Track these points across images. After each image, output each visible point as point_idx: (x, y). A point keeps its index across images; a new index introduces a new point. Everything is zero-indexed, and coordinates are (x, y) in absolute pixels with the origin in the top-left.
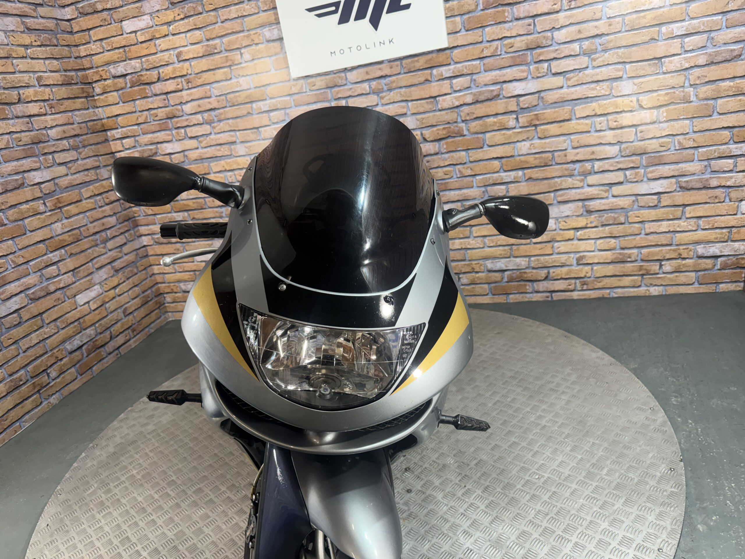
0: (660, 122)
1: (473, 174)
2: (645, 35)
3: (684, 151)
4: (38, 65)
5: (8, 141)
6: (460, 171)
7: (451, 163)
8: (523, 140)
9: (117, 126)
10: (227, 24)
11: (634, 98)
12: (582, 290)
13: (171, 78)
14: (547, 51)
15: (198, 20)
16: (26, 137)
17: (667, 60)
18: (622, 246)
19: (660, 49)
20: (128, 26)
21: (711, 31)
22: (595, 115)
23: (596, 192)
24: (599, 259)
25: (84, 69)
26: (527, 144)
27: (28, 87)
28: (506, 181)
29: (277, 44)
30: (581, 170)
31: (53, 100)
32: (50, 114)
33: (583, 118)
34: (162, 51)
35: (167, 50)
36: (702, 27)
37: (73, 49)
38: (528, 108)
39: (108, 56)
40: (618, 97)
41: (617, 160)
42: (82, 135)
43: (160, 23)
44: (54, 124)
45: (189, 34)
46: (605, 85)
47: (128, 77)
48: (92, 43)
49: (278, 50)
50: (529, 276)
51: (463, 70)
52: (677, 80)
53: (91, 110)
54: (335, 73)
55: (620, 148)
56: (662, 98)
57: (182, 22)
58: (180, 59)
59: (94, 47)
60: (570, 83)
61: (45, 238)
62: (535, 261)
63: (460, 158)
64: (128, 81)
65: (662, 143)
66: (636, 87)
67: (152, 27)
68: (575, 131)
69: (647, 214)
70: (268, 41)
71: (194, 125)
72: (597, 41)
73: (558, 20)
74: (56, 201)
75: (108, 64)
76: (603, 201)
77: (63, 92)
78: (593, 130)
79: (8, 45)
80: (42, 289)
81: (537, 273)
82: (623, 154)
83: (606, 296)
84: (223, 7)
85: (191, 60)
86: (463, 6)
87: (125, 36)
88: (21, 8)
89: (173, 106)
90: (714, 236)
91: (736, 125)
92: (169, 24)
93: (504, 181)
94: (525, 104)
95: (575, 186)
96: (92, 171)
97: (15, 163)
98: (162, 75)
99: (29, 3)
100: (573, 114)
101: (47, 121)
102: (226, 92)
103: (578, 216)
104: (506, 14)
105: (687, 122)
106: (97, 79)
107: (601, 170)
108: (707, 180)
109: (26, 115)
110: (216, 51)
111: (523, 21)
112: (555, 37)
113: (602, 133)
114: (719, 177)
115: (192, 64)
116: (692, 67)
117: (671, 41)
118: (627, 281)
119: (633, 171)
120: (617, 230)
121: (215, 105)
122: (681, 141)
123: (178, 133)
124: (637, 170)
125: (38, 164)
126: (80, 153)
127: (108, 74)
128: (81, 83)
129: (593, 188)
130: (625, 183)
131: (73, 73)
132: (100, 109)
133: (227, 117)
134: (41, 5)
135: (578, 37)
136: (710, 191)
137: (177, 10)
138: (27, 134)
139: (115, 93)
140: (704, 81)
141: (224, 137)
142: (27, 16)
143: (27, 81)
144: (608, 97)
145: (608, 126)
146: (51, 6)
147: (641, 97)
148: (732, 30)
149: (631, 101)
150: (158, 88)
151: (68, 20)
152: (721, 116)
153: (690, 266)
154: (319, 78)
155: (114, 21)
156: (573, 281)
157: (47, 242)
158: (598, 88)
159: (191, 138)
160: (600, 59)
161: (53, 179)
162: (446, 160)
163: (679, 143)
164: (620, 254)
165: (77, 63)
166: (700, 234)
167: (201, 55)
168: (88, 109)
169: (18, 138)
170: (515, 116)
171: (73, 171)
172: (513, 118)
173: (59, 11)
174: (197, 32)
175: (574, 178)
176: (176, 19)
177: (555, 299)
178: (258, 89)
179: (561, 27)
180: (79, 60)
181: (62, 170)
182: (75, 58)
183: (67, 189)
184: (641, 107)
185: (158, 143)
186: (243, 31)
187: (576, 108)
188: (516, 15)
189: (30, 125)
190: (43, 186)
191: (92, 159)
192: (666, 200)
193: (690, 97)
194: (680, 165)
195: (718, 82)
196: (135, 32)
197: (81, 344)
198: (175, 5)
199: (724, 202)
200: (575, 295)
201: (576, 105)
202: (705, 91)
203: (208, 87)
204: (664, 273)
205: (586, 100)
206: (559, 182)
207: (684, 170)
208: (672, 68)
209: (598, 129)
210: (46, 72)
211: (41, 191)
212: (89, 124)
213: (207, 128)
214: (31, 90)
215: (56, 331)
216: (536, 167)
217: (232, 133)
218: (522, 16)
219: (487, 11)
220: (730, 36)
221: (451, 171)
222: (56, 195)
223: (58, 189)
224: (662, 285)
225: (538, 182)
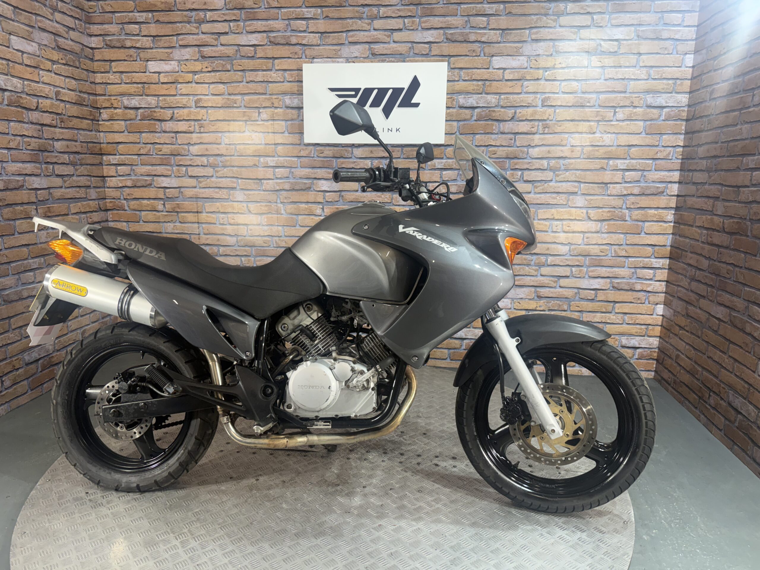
0: (603, 233)
2: (597, 164)
3: (618, 258)
4: (59, 81)
5: (19, 143)
9: (115, 152)
10: (251, 85)
11: (584, 211)
13: (184, 120)
14: (522, 162)
15: (225, 76)
16: (35, 143)
17: (611, 186)
19: (607, 176)
20: (153, 66)
21: (644, 170)
22: (553, 219)
23: (547, 282)
25: (96, 95)
27: (47, 98)
29: (295, 112)
30: (537, 262)
31: (64, 115)
32: (60, 128)
33: (544, 219)
34: (181, 95)
35: (187, 95)
36: (638, 166)
37: (91, 74)
39: (124, 88)
40: (572, 207)
41: (566, 258)
42: (81, 154)
43: (187, 71)
44: (61, 138)
45: (212, 86)
46: (564, 196)
47: (139, 111)
48: (111, 73)
49: (295, 117)
51: (452, 165)
52: (618, 202)
53: (94, 133)
54: (343, 147)
55: (570, 248)
56: (605, 214)
57: (208, 74)
58: (198, 105)
59: (112, 77)
60: (536, 190)
61: (30, 243)
64: (139, 114)
65: (602, 249)
66: (586, 202)
67: (178, 72)
69: (585, 305)
70: (287, 107)
71: (198, 166)
72: (562, 162)
73: (534, 140)
74: (47, 209)
75: (123, 95)
76: (552, 290)
77: (74, 110)
78: (550, 230)
79: (39, 56)
80: (16, 293)
82: (572, 253)
84: (252, 70)
85: (208, 108)
86: (461, 114)
87: (147, 74)
88: (57, 28)
89: (180, 145)
90: (635, 331)
91: (657, 244)
92: (195, 73)
95: (530, 274)
96: (83, 189)
97: (20, 165)
98: (176, 115)
99: (64, 25)
100: (537, 216)
101: (55, 133)
102: (237, 143)
103: (530, 299)
104: (494, 127)
105: (622, 236)
106: (107, 106)
107: (553, 264)
108: (633, 284)
109: (40, 123)
110: (235, 105)
111: (507, 136)
112: (529, 152)
113: (557, 234)
114: (642, 283)
115: (209, 111)
116: (629, 195)
117: (615, 172)
119: (578, 269)
121: (223, 152)
122: (616, 249)
123: (178, 171)
124: (581, 268)
125: (39, 171)
126: (76, 170)
127: (120, 103)
128: (91, 106)
129: (545, 278)
130: (570, 277)
131: (86, 96)
132: (102, 134)
133: (233, 164)
134: (73, 29)
135: (547, 156)
136: (635, 293)
137: (206, 64)
138: (37, 140)
139: (123, 123)
140: (637, 207)
141: (225, 182)
142: (60, 36)
143: (47, 93)
144: (564, 206)
145: (563, 228)
146: (81, 32)
147: (590, 211)
148: (659, 173)
149: (582, 213)
150: (169, 126)
151: (92, 48)
152: (647, 236)
154: (327, 148)
155: (140, 59)
157: (31, 247)
158: (558, 198)
159: (191, 177)
160: (562, 176)
161: (49, 188)
163: (615, 251)
165: (91, 88)
166: (625, 328)
167: (220, 106)
168: (91, 131)
169: (28, 142)
171: (67, 185)
173: (86, 38)
174: (221, 86)
175: (530, 267)
176: (203, 70)
178: (268, 146)
179: (535, 146)
180: (93, 86)
181: (58, 181)
182: (91, 83)
183: (59, 201)
184: (589, 218)
185: (155, 175)
186: (265, 94)
188: (502, 129)
189: (41, 133)
190: (39, 192)
191: (85, 178)
192: (601, 296)
193: (625, 217)
194: (614, 269)
195: (646, 209)
196: (159, 73)
197: (39, 357)
198: (205, 59)
199: (644, 303)
201: (539, 208)
202: (637, 214)
203: (220, 135)
205: (548, 206)
207: (617, 273)
208: (614, 192)
209: (555, 230)
210: (64, 88)
211: (37, 197)
212: (90, 145)
213: (209, 171)
214: (48, 101)
215: (19, 339)
217: (234, 180)
218: (506, 131)
219: (479, 122)
220: (657, 177)
222: (47, 204)
223: (51, 199)
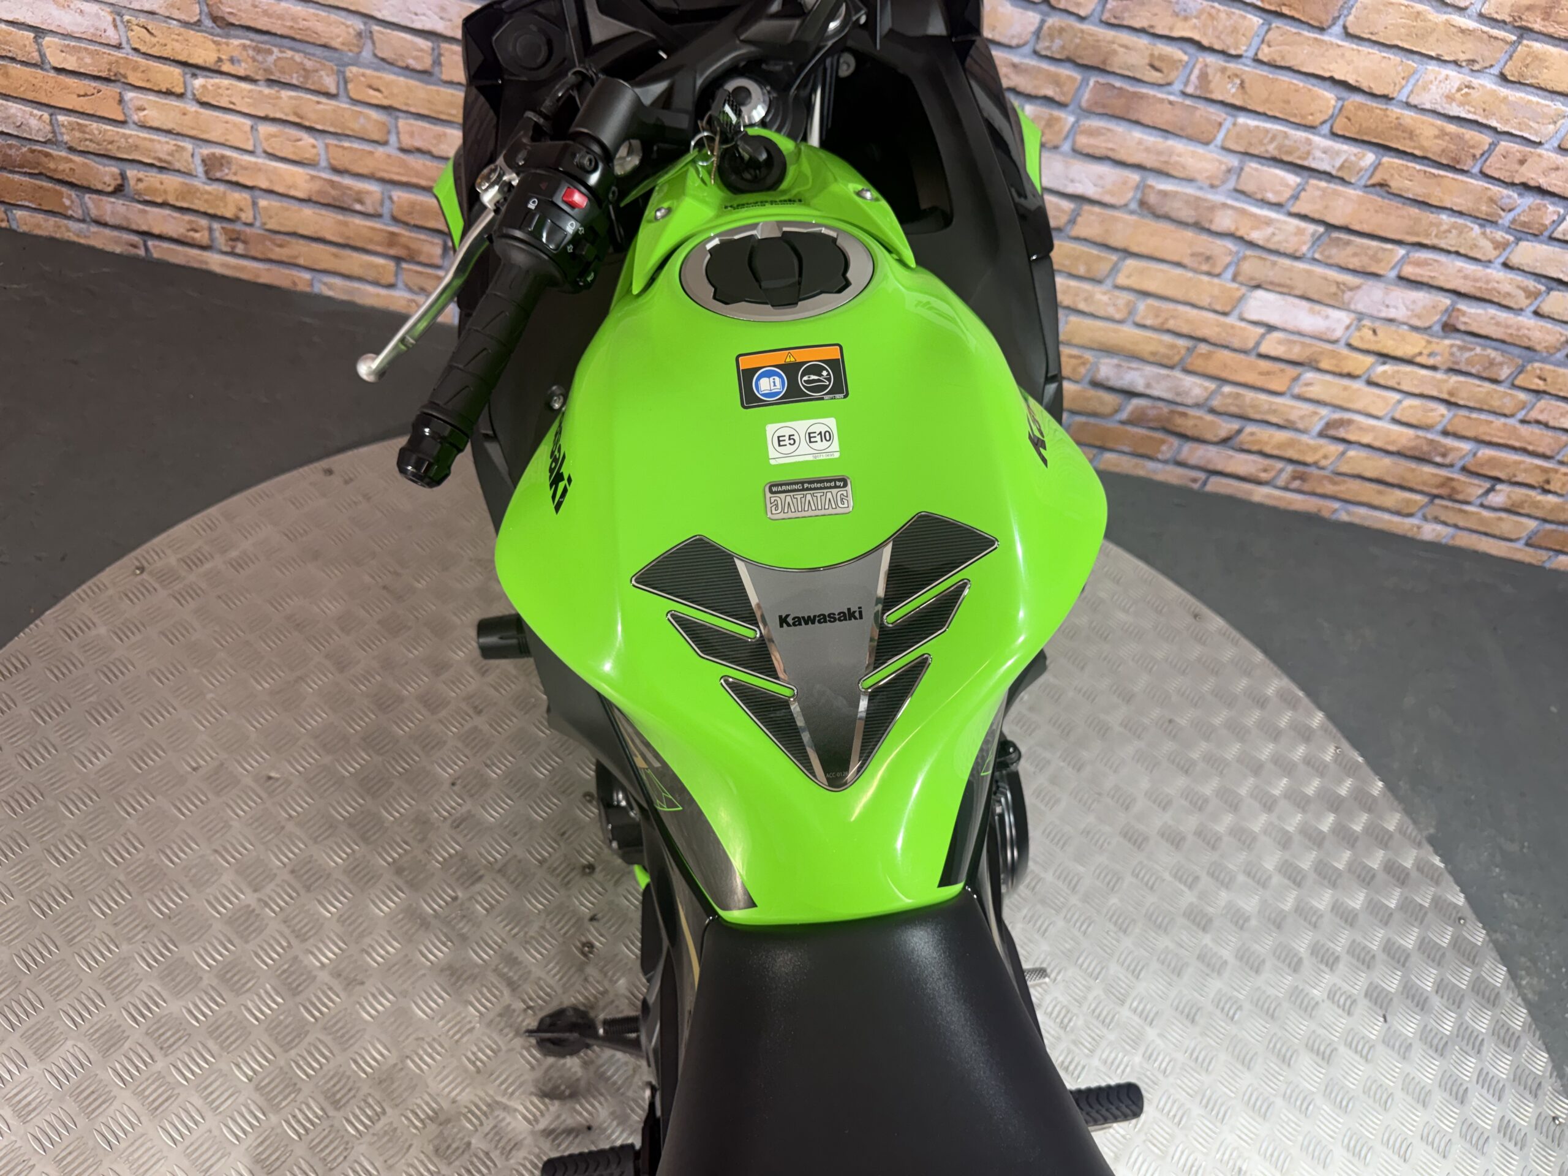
1: (1238, 103)
6: (1204, 77)
7: (1197, 37)
8: (1456, 63)
12: (1286, 489)
18: (1450, 429)
23: (1506, 288)
24: (1375, 438)
26: (1454, 77)
28: (1314, 165)
50: (1185, 425)
62: (1230, 395)
63: (1235, 30)
76: (1503, 315)
81: (1212, 422)
83: (1325, 514)
93: (1306, 163)
95: (1472, 254)
103: (1415, 328)
118: (1394, 497)
120: (1471, 390)
129: (1511, 275)
153: (1543, 507)
156: (1279, 465)
162: (1186, 19)
164: (1432, 441)
175: (1488, 230)
177: (1209, 488)
200: (1260, 494)
204: (1482, 506)
206: (1445, 227)
216: (1424, 159)
221: (1174, 63)
224: (1456, 526)
225: (1395, 203)
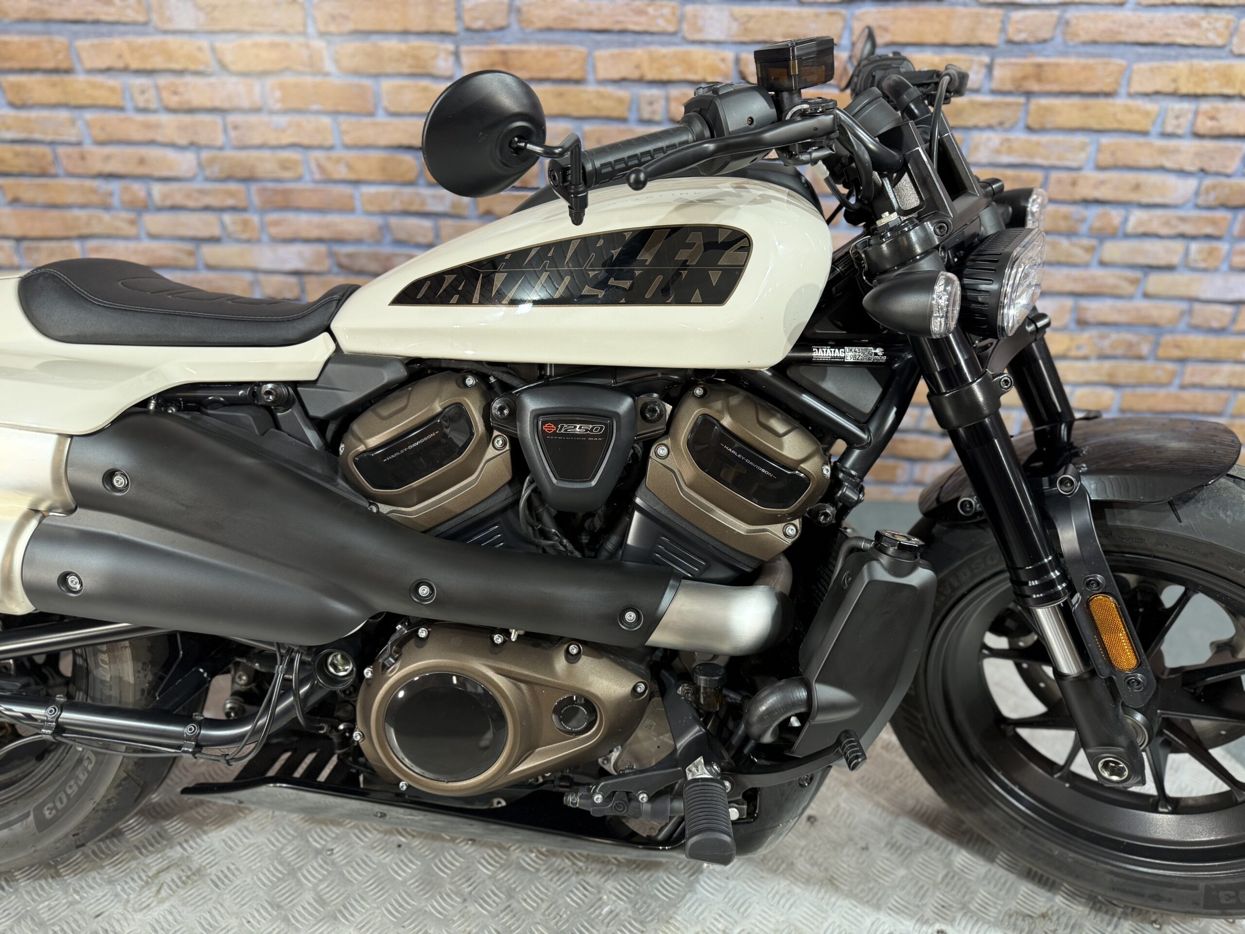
22: (1173, 94)
30: (1097, 224)
33: (1146, 95)
38: (1024, 43)
40: (1240, 56)
41: (1182, 213)
46: (1223, 18)
55: (1200, 185)
68: (1115, 126)
69: (1199, 343)
78: (1155, 130)
82: (1201, 201)
94: (1020, 31)
100: (1124, 82)
107: (1141, 230)
113: (1172, 143)
119: (1205, 245)
124: (1215, 244)
130: (1180, 269)
144: (1217, 52)
145: (1193, 123)
158: (1204, 24)
170: (986, 59)
172: (981, 64)
187: (1136, 67)
201: (1140, 58)
205: (1167, 51)
209: (1169, 129)
